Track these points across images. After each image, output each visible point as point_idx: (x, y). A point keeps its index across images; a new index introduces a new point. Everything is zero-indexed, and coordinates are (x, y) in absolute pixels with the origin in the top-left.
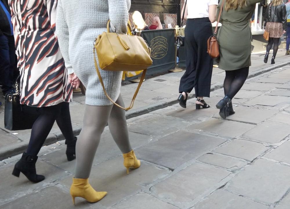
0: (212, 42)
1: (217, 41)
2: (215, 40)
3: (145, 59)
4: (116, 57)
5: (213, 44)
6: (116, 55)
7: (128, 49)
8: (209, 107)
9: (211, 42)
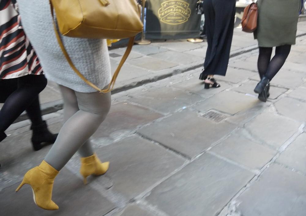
0: (252, 11)
1: (258, 10)
2: (256, 8)
3: (132, 22)
4: (85, 18)
5: (253, 12)
6: (85, 13)
7: (106, 5)
8: (219, 86)
9: (250, 10)
